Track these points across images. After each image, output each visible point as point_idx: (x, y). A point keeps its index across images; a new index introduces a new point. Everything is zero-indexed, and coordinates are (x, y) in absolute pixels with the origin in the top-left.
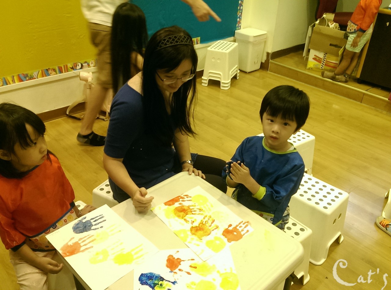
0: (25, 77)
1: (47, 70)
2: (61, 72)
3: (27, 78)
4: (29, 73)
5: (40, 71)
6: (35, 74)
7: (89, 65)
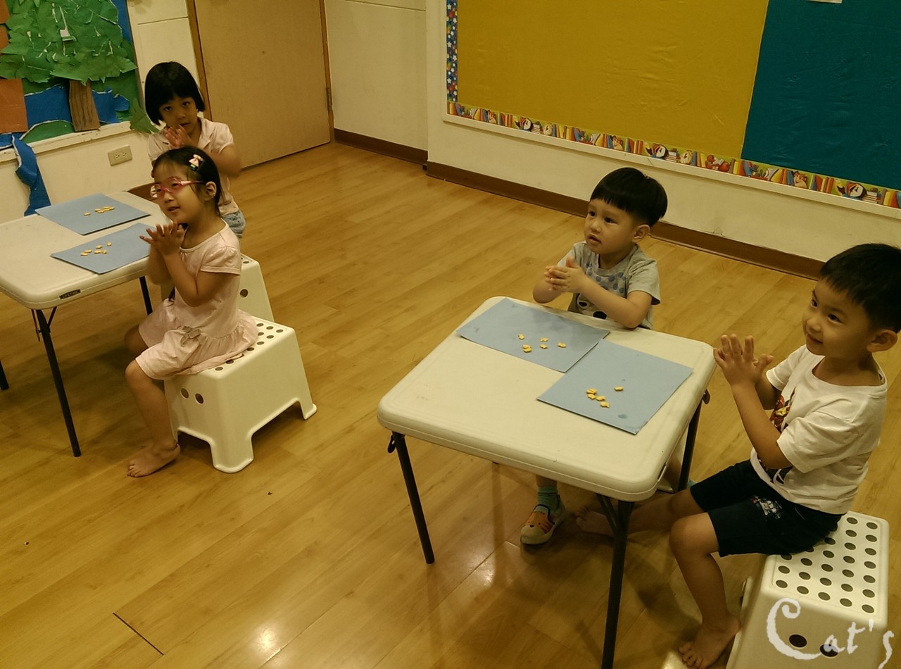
0: (580, 136)
1: (612, 138)
2: (630, 150)
3: (582, 139)
4: (587, 131)
6: (593, 137)
7: (678, 157)
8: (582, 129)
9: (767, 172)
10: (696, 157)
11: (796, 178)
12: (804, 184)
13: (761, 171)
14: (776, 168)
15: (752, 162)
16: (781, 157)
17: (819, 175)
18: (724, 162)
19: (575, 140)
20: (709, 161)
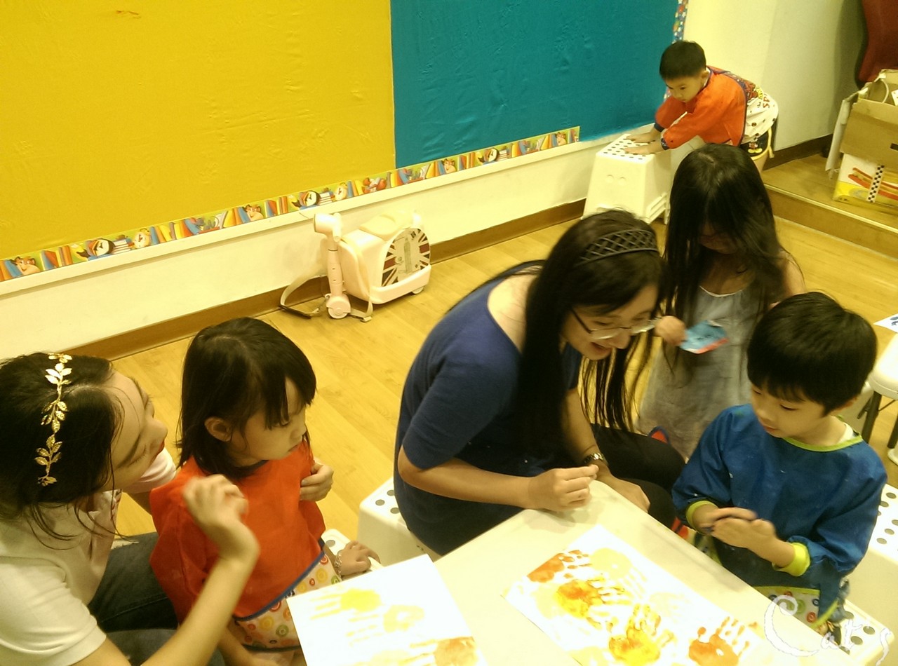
0: (198, 227)
1: (245, 209)
3: (202, 228)
5: (230, 213)
6: (219, 218)
7: (332, 196)
8: (198, 216)
9: (421, 172)
10: (351, 188)
11: (446, 166)
12: (453, 168)
13: (416, 173)
14: (428, 164)
15: (406, 168)
16: (430, 151)
17: (463, 154)
18: (381, 179)
19: (193, 234)
20: (366, 185)
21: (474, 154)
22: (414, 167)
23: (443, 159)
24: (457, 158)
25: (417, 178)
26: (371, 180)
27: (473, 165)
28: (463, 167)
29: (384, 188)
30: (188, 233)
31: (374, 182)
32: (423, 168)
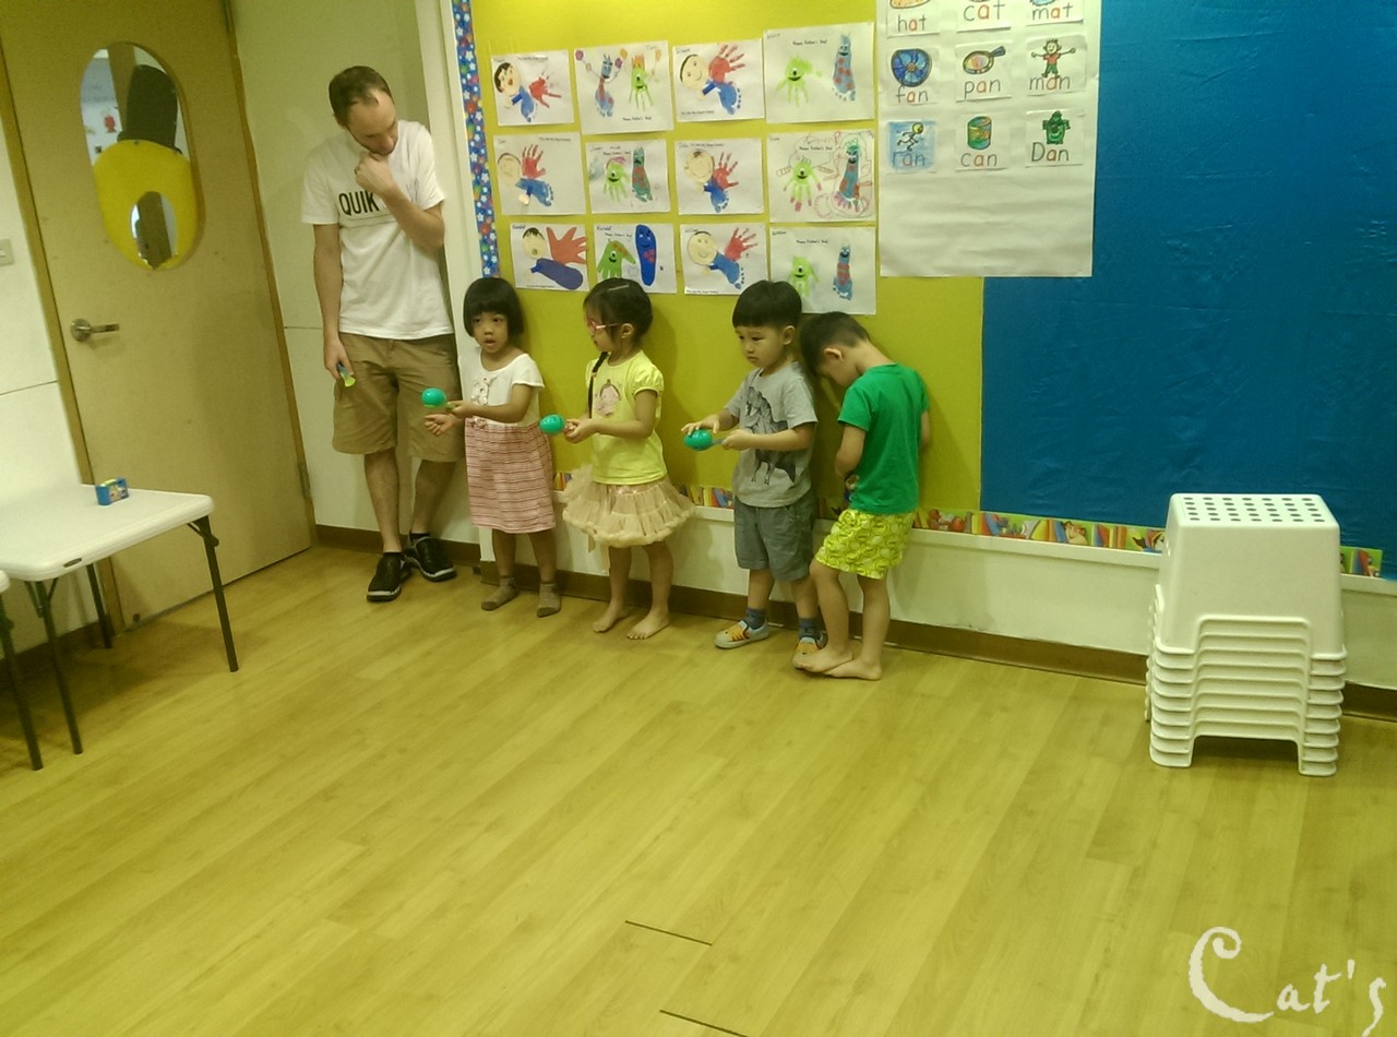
9: (1024, 528)
11: (1069, 532)
12: (1081, 539)
13: (1015, 525)
14: (1035, 519)
15: (999, 514)
16: (1041, 502)
17: (1103, 524)
18: (955, 518)
19: (720, 506)
20: (934, 518)
21: (1125, 531)
22: (1013, 518)
23: (1064, 521)
24: (1091, 526)
25: (1015, 533)
26: (941, 514)
27: (1123, 544)
28: (1102, 541)
29: (961, 531)
30: (717, 504)
31: (946, 517)
32: (1026, 522)
